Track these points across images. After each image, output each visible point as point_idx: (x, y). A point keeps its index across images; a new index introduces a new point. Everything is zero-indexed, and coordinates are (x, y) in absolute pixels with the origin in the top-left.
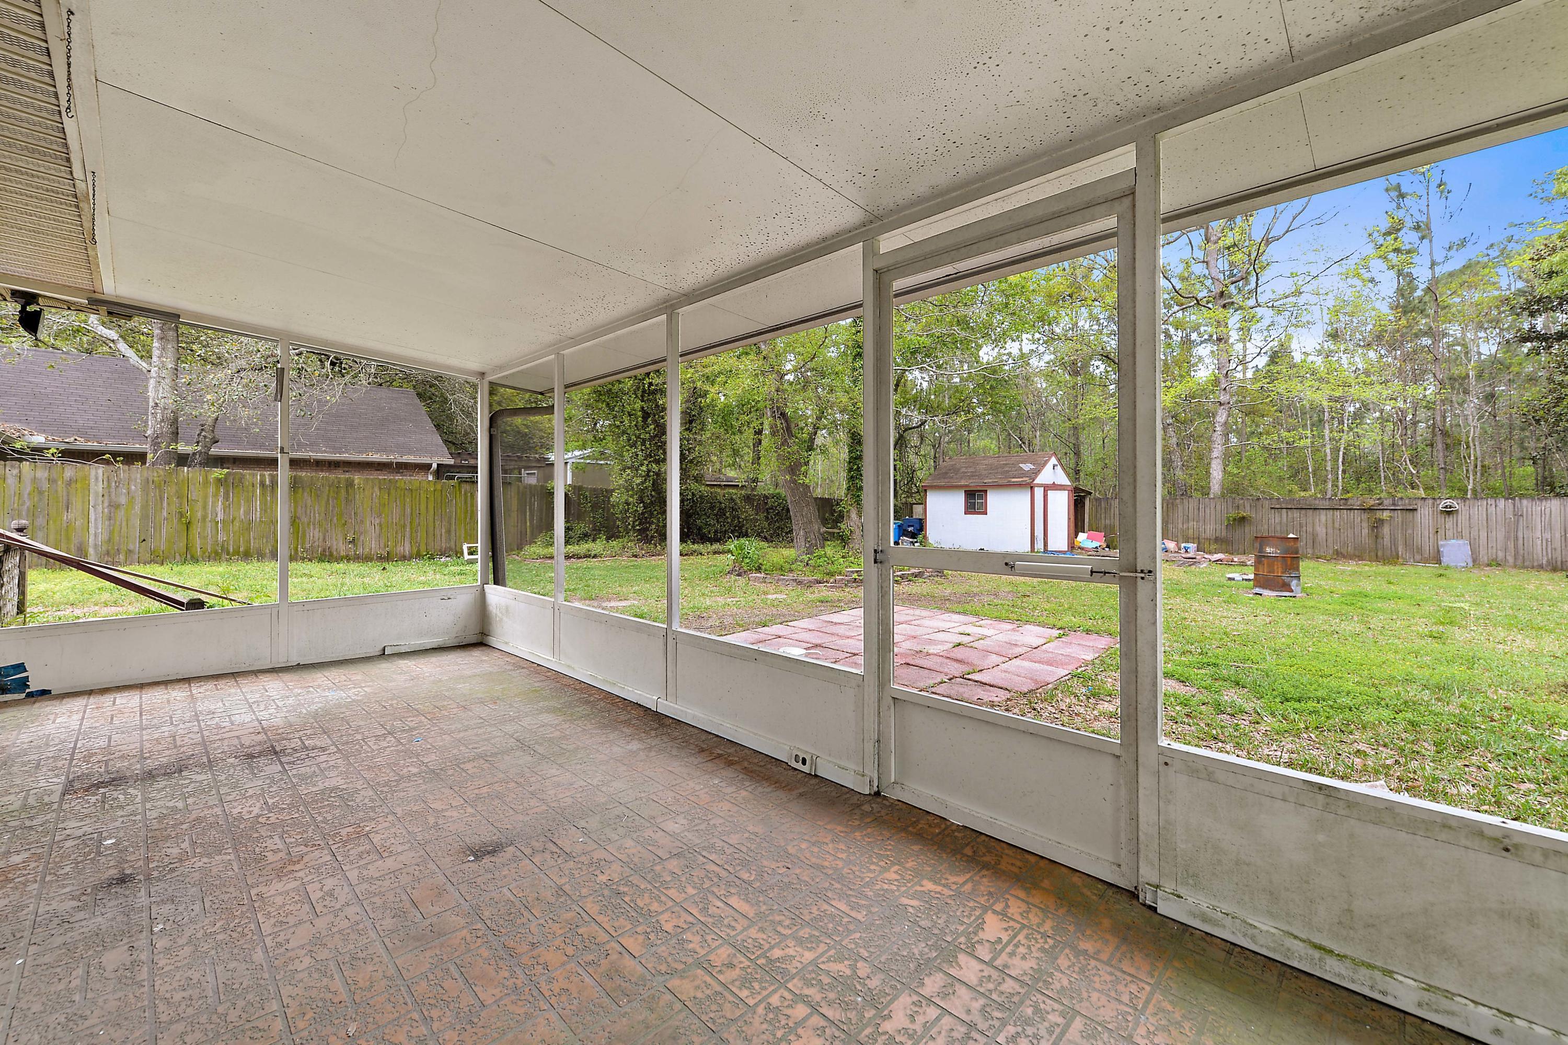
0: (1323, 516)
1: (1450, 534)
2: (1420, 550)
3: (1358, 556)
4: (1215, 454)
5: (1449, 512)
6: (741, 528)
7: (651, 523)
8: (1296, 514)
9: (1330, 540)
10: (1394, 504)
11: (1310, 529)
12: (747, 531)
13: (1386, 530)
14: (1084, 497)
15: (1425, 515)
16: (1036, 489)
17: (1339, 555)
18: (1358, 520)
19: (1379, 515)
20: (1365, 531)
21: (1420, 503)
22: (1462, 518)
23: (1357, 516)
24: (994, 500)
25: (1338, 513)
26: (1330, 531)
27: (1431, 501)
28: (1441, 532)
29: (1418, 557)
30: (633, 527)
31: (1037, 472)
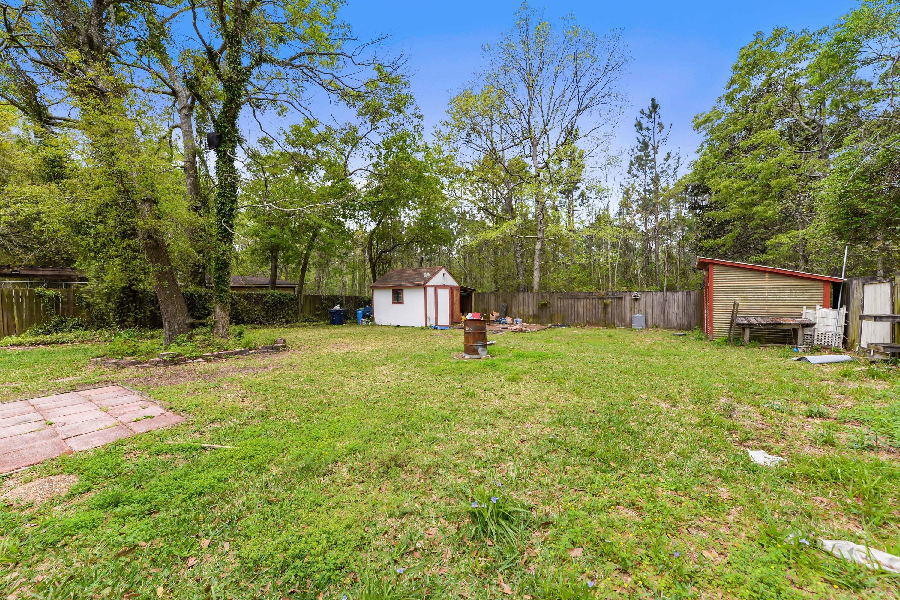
0: (582, 303)
1: (637, 310)
2: (624, 320)
3: (596, 324)
4: (535, 267)
5: (636, 299)
6: (238, 316)
7: (128, 316)
8: (570, 301)
9: (585, 315)
10: (613, 295)
11: (576, 309)
12: (243, 319)
13: (610, 309)
14: (471, 293)
15: (626, 301)
16: (428, 289)
17: (590, 324)
18: (597, 304)
19: (606, 301)
20: (601, 310)
21: (624, 294)
22: (642, 302)
23: (596, 301)
24: (408, 296)
25: (588, 300)
26: (585, 310)
27: (628, 293)
28: (633, 310)
29: (623, 324)
30: (114, 319)
31: (430, 278)
